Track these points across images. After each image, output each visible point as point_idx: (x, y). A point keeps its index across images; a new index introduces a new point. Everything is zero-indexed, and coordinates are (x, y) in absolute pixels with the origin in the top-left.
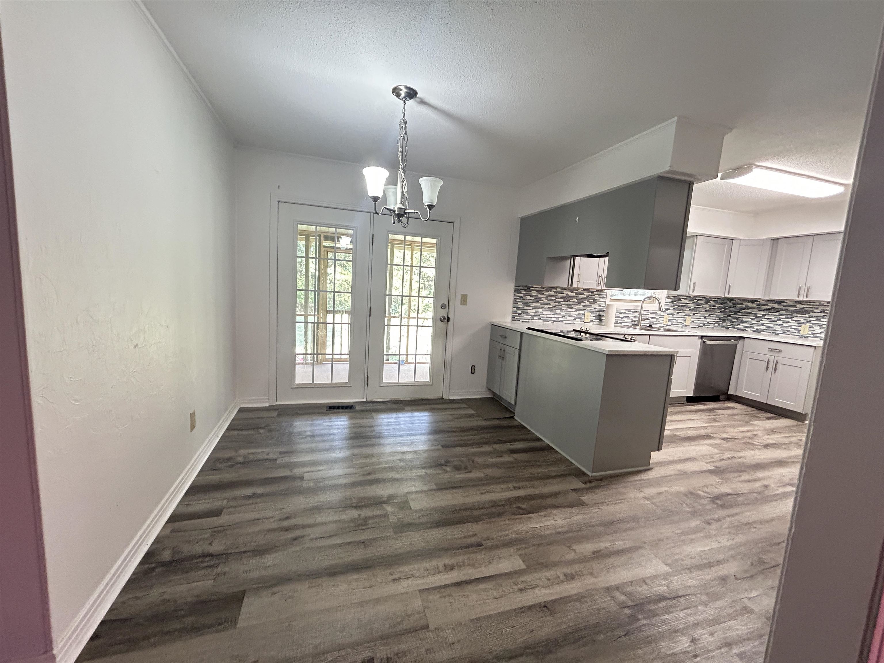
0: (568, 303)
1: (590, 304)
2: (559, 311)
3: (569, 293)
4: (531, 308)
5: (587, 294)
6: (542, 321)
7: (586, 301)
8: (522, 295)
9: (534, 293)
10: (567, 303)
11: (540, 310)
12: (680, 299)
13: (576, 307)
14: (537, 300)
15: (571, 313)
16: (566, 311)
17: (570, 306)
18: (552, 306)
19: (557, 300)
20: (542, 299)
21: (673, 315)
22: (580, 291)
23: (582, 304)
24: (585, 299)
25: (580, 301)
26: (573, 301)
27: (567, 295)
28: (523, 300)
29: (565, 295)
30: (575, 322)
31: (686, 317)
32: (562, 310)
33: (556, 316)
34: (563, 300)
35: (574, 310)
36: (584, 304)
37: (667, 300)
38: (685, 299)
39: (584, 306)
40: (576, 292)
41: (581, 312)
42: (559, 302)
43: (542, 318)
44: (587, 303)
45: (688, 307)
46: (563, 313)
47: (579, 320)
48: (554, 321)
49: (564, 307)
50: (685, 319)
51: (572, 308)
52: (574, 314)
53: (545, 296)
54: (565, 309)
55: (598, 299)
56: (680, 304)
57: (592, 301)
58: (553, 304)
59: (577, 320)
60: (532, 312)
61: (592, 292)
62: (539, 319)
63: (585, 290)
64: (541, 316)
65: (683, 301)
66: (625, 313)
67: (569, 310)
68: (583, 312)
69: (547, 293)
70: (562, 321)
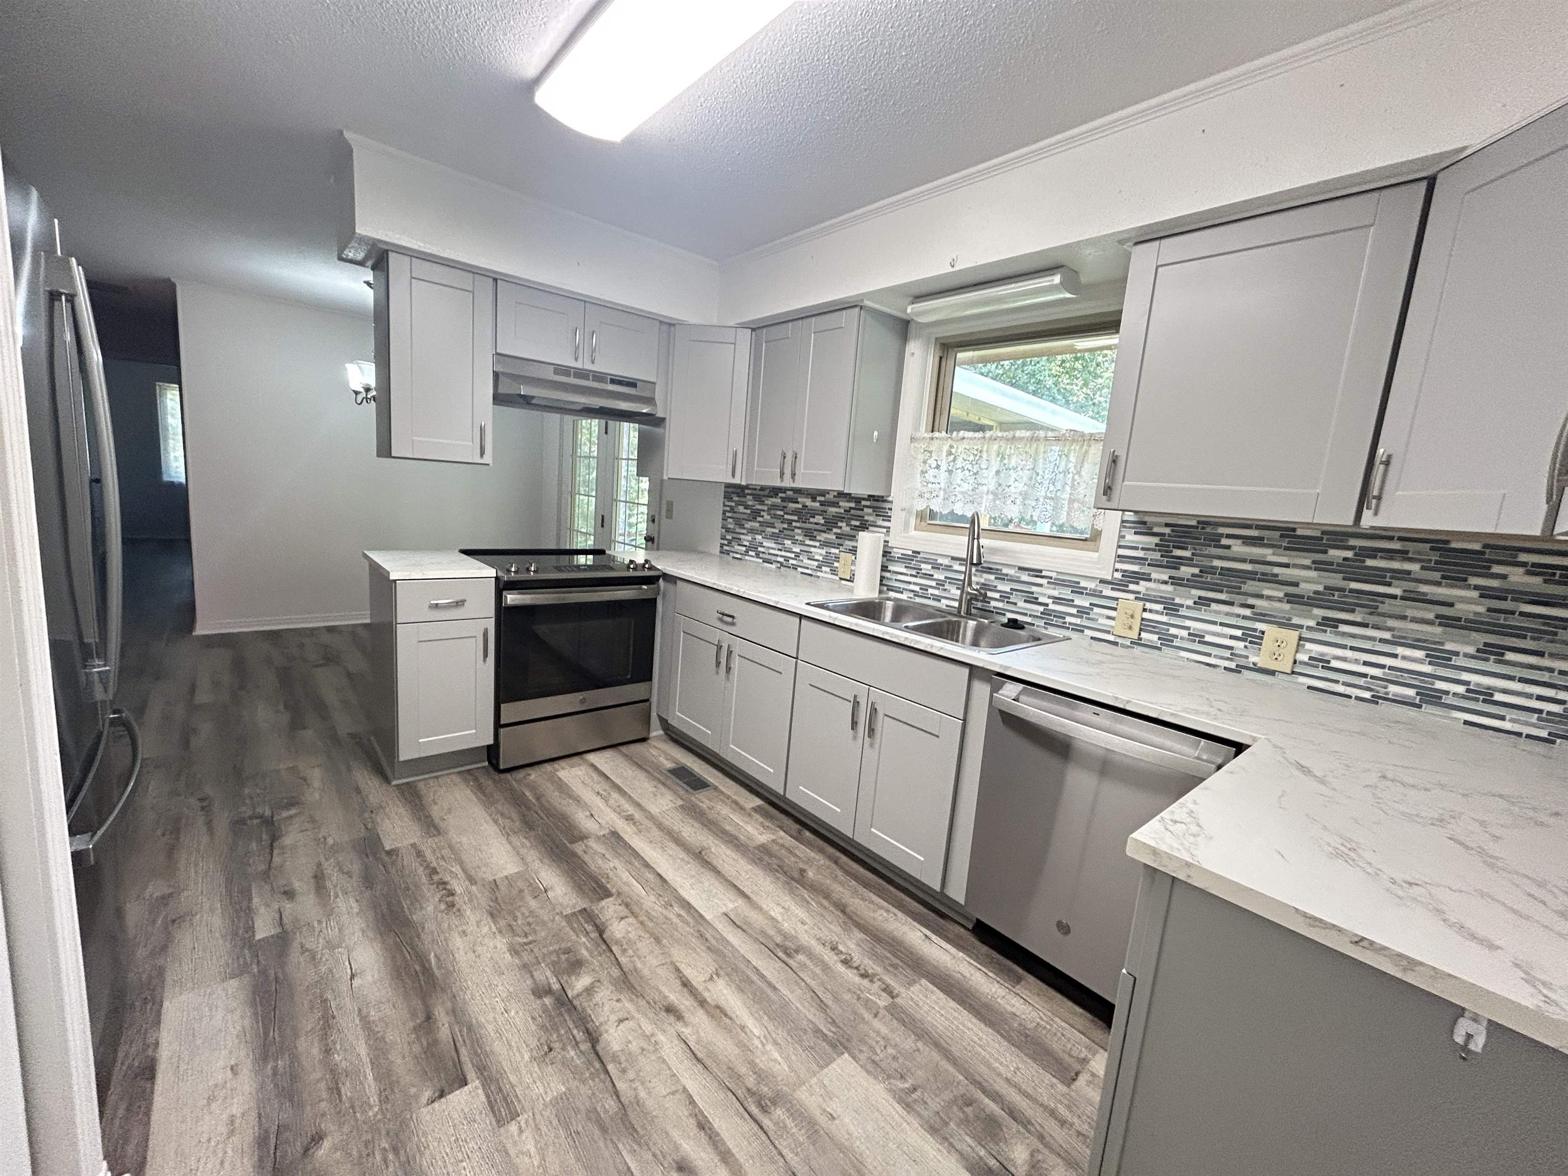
0: (807, 526)
1: (853, 533)
2: (789, 542)
3: (809, 502)
4: (745, 531)
5: (845, 504)
6: (761, 561)
7: (843, 524)
8: (733, 504)
9: (750, 501)
10: (803, 525)
11: (759, 537)
12: (1215, 540)
13: (823, 537)
14: (756, 514)
15: (812, 549)
16: (802, 543)
17: (811, 536)
18: (777, 531)
19: (786, 517)
20: (762, 513)
21: (1171, 608)
22: (830, 497)
23: (835, 530)
24: (842, 519)
25: (830, 524)
26: (814, 520)
27: (805, 506)
28: (735, 515)
29: (800, 506)
30: (819, 574)
31: (1260, 626)
32: (795, 542)
33: (783, 553)
34: (796, 518)
35: (817, 544)
36: (839, 531)
37: (1131, 537)
38: (1248, 541)
39: (839, 536)
40: (822, 499)
41: (833, 551)
42: (790, 522)
43: (761, 555)
44: (846, 529)
45: (1273, 580)
46: (797, 549)
47: (828, 569)
48: (781, 564)
49: (798, 534)
50: (1254, 639)
51: (813, 538)
52: (819, 553)
53: (766, 508)
54: (800, 538)
55: (871, 518)
56: (1217, 563)
57: (858, 523)
58: (780, 526)
59: (824, 569)
60: (747, 539)
61: (858, 500)
62: (758, 556)
63: (841, 494)
64: (760, 549)
65: (1238, 548)
66: (948, 568)
67: (808, 542)
68: (837, 551)
69: (769, 501)
70: (795, 568)
